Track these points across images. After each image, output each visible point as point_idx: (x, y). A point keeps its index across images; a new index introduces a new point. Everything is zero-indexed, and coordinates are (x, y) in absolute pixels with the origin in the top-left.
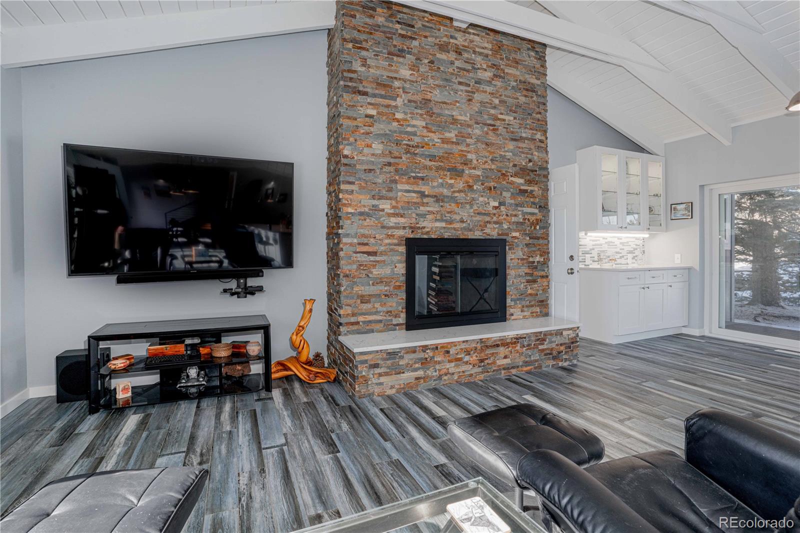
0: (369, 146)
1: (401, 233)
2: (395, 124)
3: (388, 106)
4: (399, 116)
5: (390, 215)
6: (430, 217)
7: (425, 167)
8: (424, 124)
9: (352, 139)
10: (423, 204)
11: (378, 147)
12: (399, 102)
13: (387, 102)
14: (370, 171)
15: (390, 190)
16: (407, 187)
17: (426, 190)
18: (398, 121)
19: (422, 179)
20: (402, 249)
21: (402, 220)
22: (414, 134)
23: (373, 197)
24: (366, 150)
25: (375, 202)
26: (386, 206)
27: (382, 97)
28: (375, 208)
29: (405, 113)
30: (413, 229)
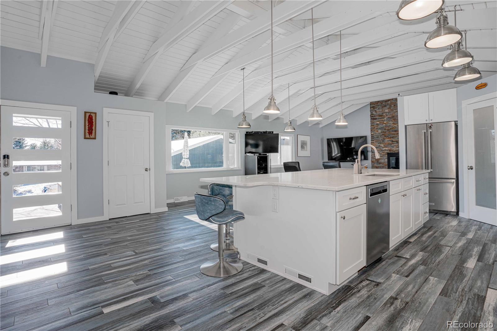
0: (378, 131)
1: (387, 151)
2: (384, 124)
3: (382, 121)
4: (385, 122)
5: (383, 147)
6: (395, 147)
7: (393, 134)
8: (392, 123)
9: (373, 130)
10: (393, 144)
11: (380, 131)
12: (385, 118)
13: (382, 119)
14: (378, 137)
15: (383, 141)
16: (388, 140)
17: (394, 140)
18: (385, 123)
19: (392, 137)
20: (387, 155)
21: (387, 148)
22: (390, 126)
23: (379, 143)
24: (377, 132)
25: (379, 144)
26: (382, 145)
27: (381, 119)
28: (380, 146)
29: (387, 121)
30: (390, 150)
